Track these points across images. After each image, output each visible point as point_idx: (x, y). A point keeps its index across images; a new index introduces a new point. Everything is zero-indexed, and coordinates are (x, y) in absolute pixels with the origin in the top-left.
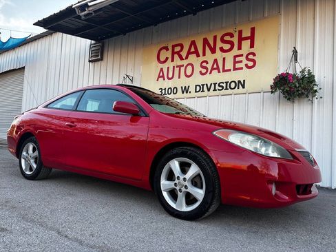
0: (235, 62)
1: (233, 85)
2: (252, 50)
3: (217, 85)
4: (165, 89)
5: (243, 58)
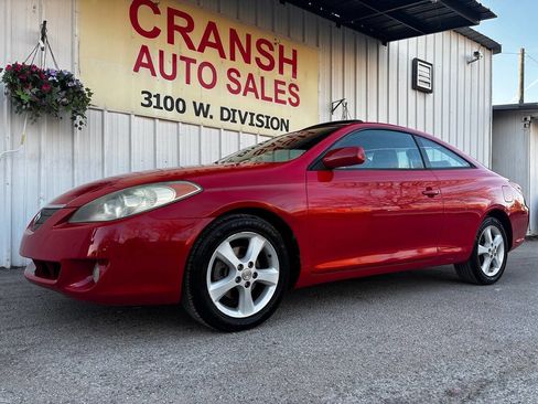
0: (277, 91)
1: (275, 123)
2: (294, 81)
3: (255, 117)
4: (158, 96)
5: (285, 88)
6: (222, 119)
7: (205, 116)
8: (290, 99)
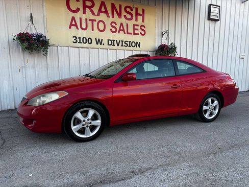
0: (134, 29)
1: (133, 44)
2: (143, 24)
3: (124, 42)
4: (80, 38)
5: (139, 28)
6: (108, 45)
7: (101, 44)
8: (141, 33)
